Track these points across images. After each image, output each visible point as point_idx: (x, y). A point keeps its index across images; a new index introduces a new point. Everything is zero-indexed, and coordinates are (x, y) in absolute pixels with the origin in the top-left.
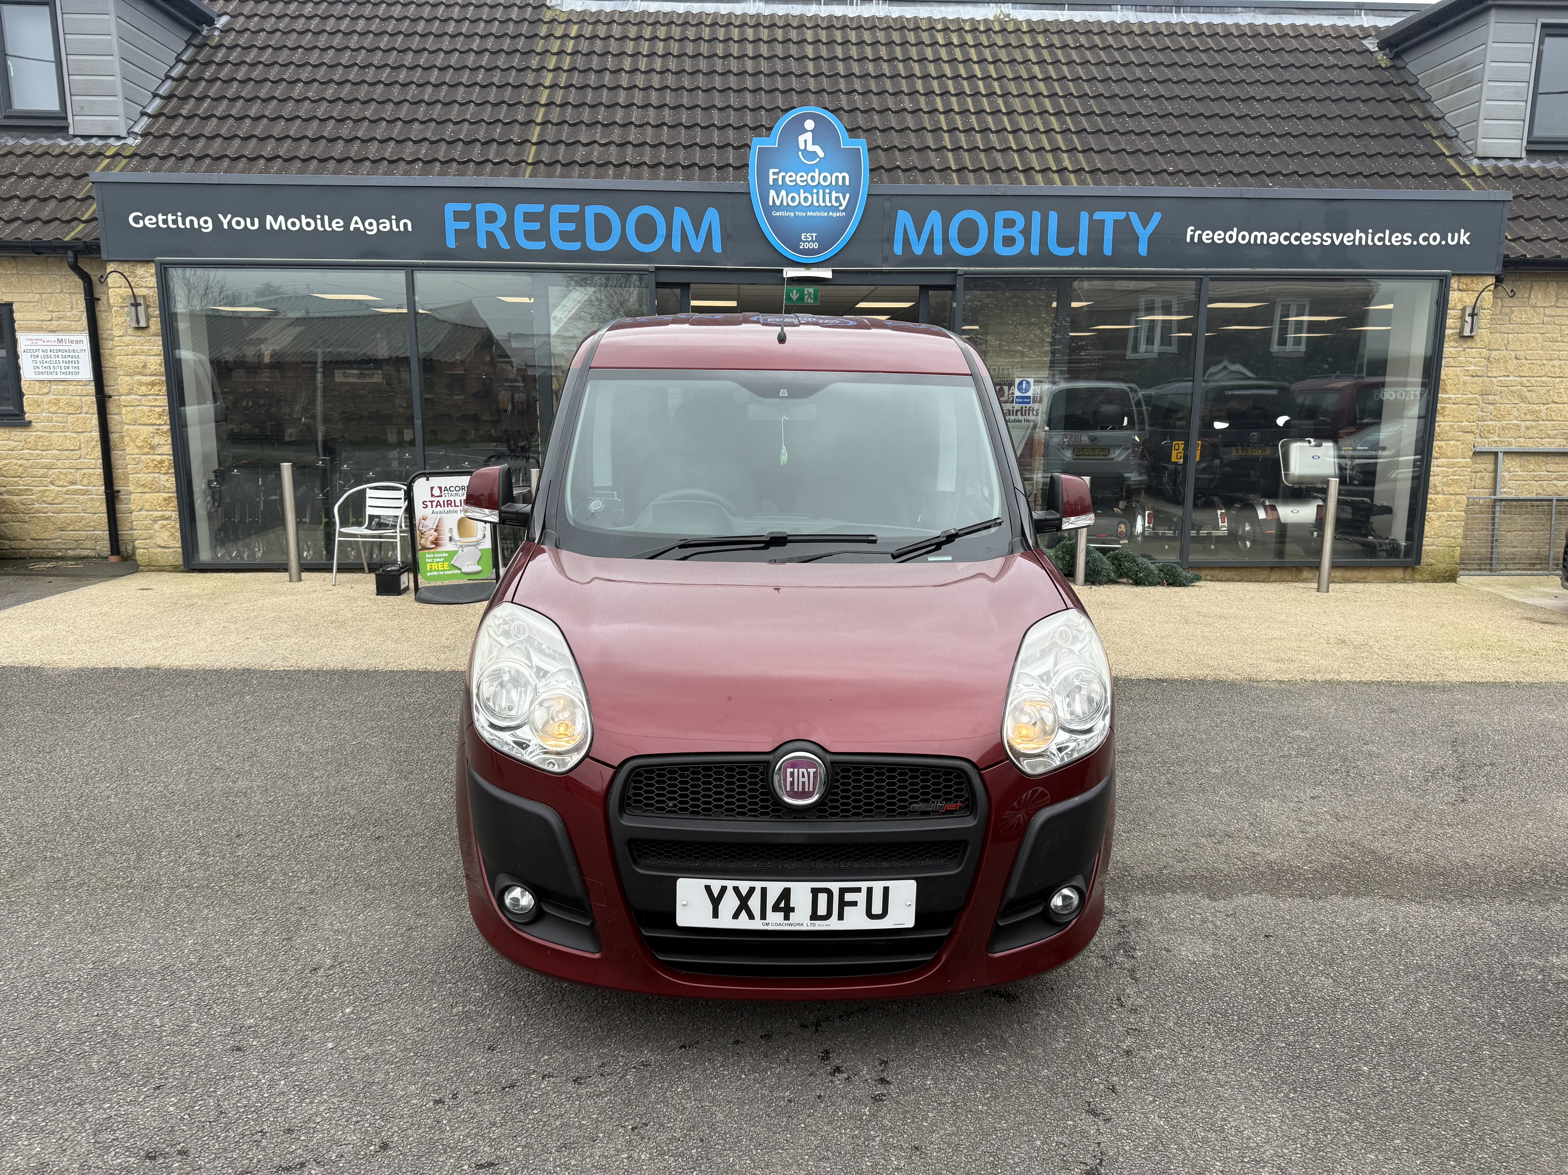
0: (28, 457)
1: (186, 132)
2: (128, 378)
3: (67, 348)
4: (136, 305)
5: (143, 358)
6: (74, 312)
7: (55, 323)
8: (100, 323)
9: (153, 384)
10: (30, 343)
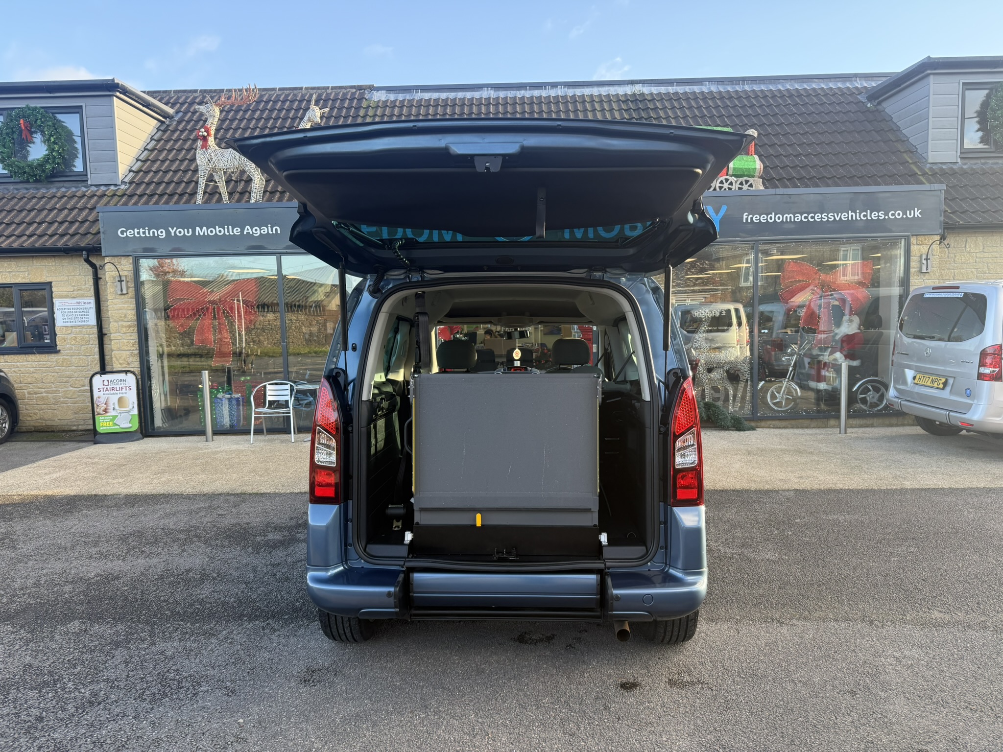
0: (58, 371)
1: (155, 180)
2: (115, 324)
3: (82, 307)
4: (121, 281)
5: (124, 311)
6: (87, 286)
7: (75, 292)
8: (101, 292)
9: (130, 327)
10: (61, 304)
